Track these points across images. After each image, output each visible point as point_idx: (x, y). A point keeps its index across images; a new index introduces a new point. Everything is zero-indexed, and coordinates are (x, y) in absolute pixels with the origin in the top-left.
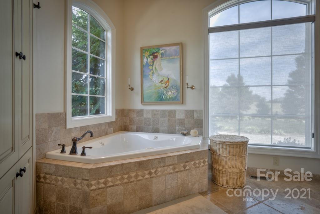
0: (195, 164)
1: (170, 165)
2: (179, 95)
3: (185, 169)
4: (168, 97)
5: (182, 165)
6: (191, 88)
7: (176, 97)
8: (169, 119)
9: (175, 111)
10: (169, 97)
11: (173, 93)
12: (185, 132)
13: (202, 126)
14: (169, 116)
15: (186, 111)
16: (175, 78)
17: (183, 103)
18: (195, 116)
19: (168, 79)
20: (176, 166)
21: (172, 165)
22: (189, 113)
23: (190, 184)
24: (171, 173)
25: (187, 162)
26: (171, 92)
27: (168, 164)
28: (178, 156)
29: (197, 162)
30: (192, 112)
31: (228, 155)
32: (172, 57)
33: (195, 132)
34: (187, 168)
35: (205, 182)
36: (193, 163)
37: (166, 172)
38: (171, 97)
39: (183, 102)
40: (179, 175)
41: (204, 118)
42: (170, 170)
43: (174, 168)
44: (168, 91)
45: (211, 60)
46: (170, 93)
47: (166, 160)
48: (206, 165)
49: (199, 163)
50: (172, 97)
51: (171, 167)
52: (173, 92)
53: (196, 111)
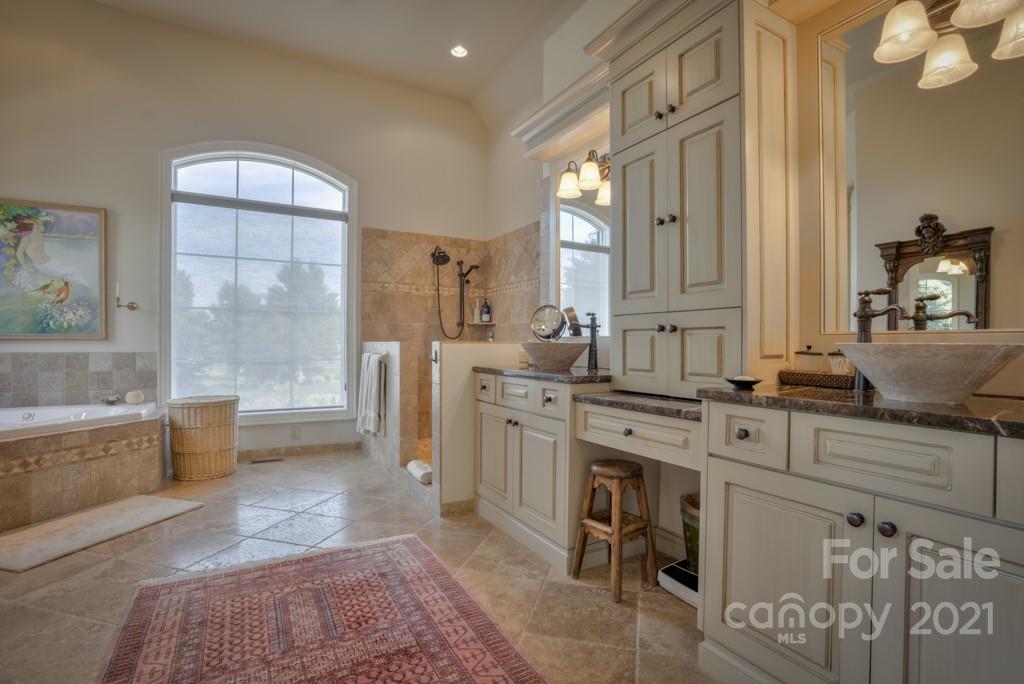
0: (129, 445)
1: (71, 448)
2: (98, 320)
3: (107, 452)
4: (65, 325)
5: (101, 447)
6: (128, 306)
7: (88, 325)
8: (67, 374)
9: (86, 356)
10: (69, 325)
11: (81, 316)
12: (111, 399)
13: (156, 385)
14: (68, 366)
15: (116, 354)
16: (85, 284)
17: (106, 338)
18: (139, 364)
19: (66, 284)
20: (86, 449)
21: (76, 447)
22: (125, 361)
23: (118, 480)
24: (75, 462)
25: (112, 441)
26: (75, 314)
27: (68, 446)
28: (90, 431)
29: (135, 440)
30: (132, 356)
31: (199, 425)
32: (77, 236)
33: (138, 396)
34: (113, 451)
35: (153, 476)
36: (124, 442)
37: (62, 460)
38: (73, 324)
39: (107, 336)
40: (94, 465)
41: (161, 368)
42: (73, 456)
43: (83, 454)
44: (65, 309)
45: (180, 254)
46: (70, 316)
47: (64, 439)
48: (155, 446)
49: (140, 443)
50: (77, 325)
51: (75, 451)
52: (81, 312)
53: (139, 354)
